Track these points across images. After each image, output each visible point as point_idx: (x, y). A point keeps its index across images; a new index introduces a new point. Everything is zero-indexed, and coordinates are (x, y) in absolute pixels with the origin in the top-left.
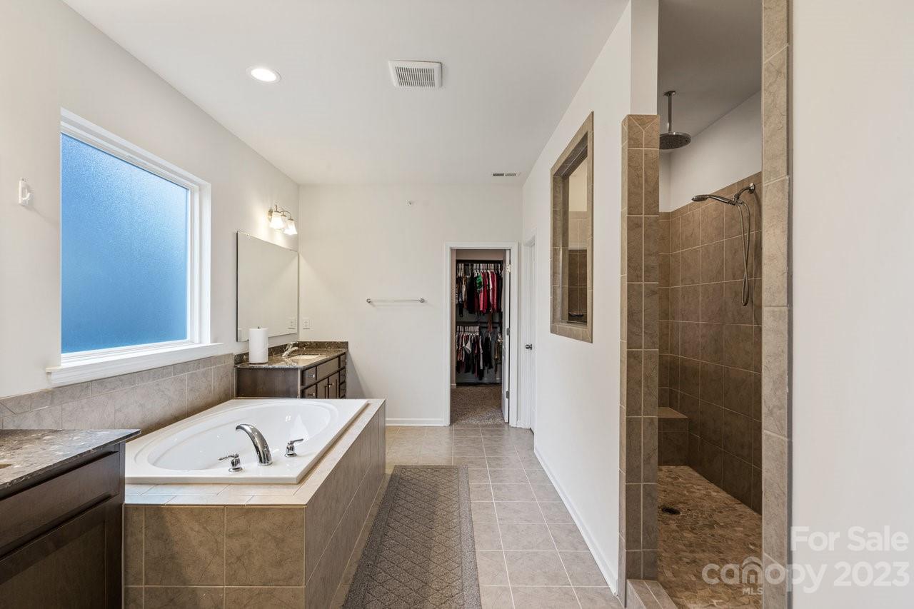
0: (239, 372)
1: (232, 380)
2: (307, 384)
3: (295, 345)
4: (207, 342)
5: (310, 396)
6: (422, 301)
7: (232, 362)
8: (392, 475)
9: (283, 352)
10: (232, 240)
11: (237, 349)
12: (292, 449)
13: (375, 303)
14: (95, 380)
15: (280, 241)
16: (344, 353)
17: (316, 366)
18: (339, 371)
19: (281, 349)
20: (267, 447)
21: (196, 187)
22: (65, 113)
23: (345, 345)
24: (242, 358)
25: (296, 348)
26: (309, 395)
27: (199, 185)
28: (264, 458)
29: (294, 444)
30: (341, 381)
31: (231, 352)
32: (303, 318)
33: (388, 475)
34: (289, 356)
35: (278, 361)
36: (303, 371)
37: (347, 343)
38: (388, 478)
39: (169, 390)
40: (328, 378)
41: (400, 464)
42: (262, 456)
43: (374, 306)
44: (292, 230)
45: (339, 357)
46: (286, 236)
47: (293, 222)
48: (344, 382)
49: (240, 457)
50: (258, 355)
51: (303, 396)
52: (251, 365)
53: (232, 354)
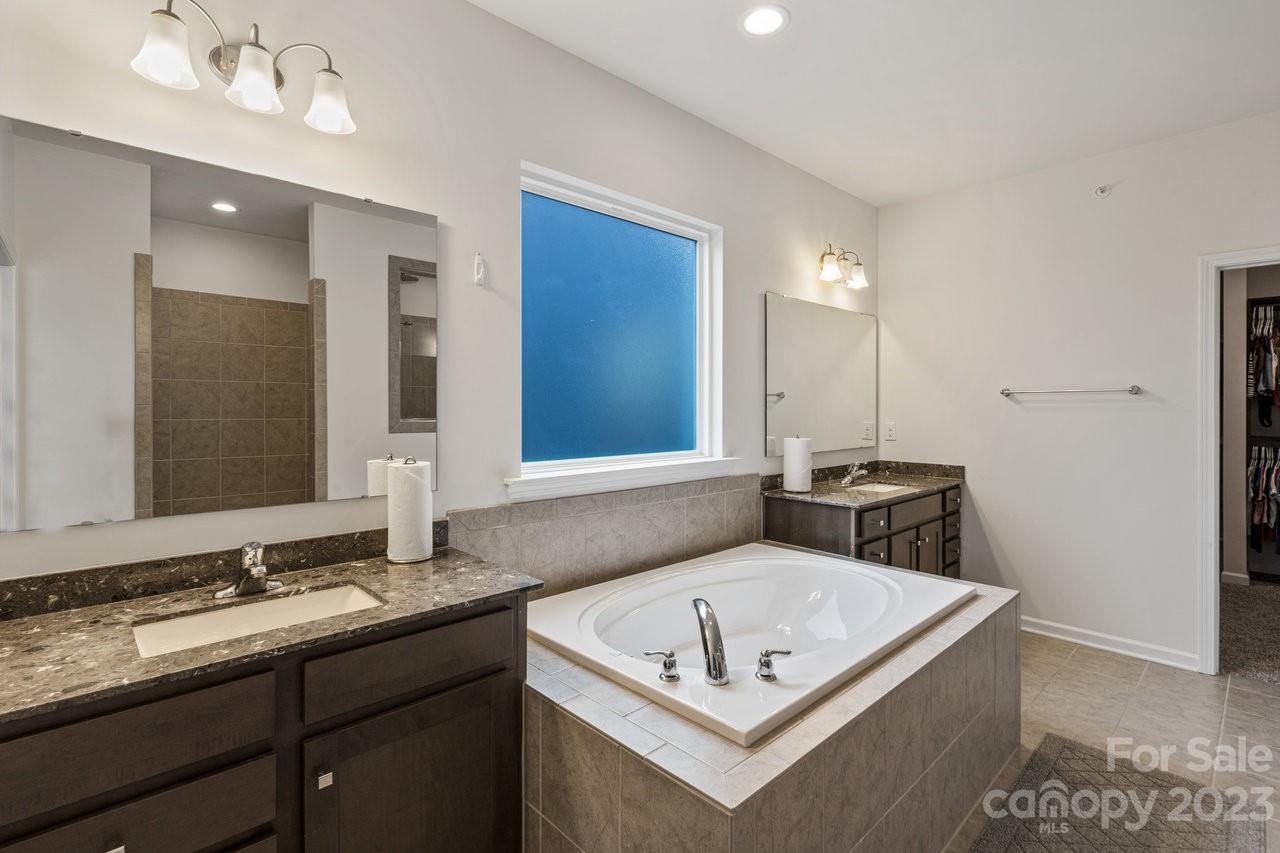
0: (768, 502)
1: (756, 513)
2: (867, 535)
3: (861, 467)
4: (719, 456)
5: (874, 558)
6: (1136, 391)
7: (756, 487)
8: (1035, 754)
9: (844, 476)
10: (758, 305)
11: (766, 469)
12: (768, 664)
13: (1018, 396)
14: (562, 498)
15: (842, 301)
16: (957, 487)
17: (889, 507)
18: (943, 518)
19: (840, 472)
20: (721, 651)
21: (706, 235)
22: (525, 165)
23: (960, 471)
24: (773, 482)
25: (864, 472)
26: (873, 554)
27: (709, 232)
28: (716, 669)
29: (773, 658)
30: (948, 536)
31: (755, 472)
32: (885, 422)
33: (1027, 751)
34: (853, 483)
35: (829, 491)
36: (861, 513)
37: (962, 469)
38: (1025, 759)
39: (659, 519)
40: (917, 528)
41: (1060, 734)
42: (712, 663)
43: (1018, 402)
44: (859, 281)
45: (943, 492)
46: (852, 291)
47: (862, 267)
48: (956, 537)
49: (676, 657)
50: (797, 480)
51: (860, 555)
52: (786, 495)
53: (757, 475)
